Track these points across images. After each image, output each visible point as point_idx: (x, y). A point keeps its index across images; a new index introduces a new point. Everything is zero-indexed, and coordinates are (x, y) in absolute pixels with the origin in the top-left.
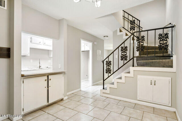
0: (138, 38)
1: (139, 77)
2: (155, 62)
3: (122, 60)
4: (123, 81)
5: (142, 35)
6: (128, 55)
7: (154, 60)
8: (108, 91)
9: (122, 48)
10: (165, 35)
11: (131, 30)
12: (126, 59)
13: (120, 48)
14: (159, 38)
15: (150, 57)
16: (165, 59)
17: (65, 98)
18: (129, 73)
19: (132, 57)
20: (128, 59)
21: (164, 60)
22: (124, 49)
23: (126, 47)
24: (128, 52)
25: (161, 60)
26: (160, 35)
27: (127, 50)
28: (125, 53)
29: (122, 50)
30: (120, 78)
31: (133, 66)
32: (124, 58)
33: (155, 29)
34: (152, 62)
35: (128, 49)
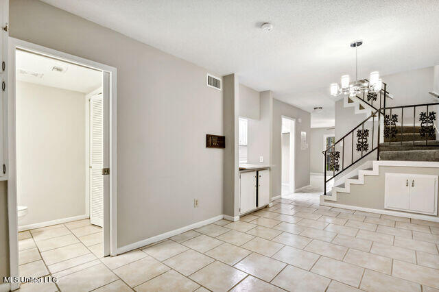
0: (386, 117)
1: (387, 175)
2: (414, 153)
3: (359, 149)
4: (361, 181)
5: (393, 113)
6: (369, 142)
7: (411, 151)
8: (334, 198)
9: (359, 131)
10: (430, 115)
11: (369, 100)
12: (366, 149)
13: (356, 132)
14: (421, 119)
15: (407, 145)
16: (430, 149)
17: (271, 205)
18: (371, 169)
19: (376, 145)
20: (370, 149)
21: (428, 151)
22: (363, 134)
23: (367, 131)
24: (369, 139)
25: (423, 151)
26: (422, 114)
27: (367, 135)
28: (364, 140)
29: (358, 135)
30: (356, 177)
31: (378, 159)
32: (362, 146)
33: (415, 106)
34: (409, 154)
35: (370, 133)
